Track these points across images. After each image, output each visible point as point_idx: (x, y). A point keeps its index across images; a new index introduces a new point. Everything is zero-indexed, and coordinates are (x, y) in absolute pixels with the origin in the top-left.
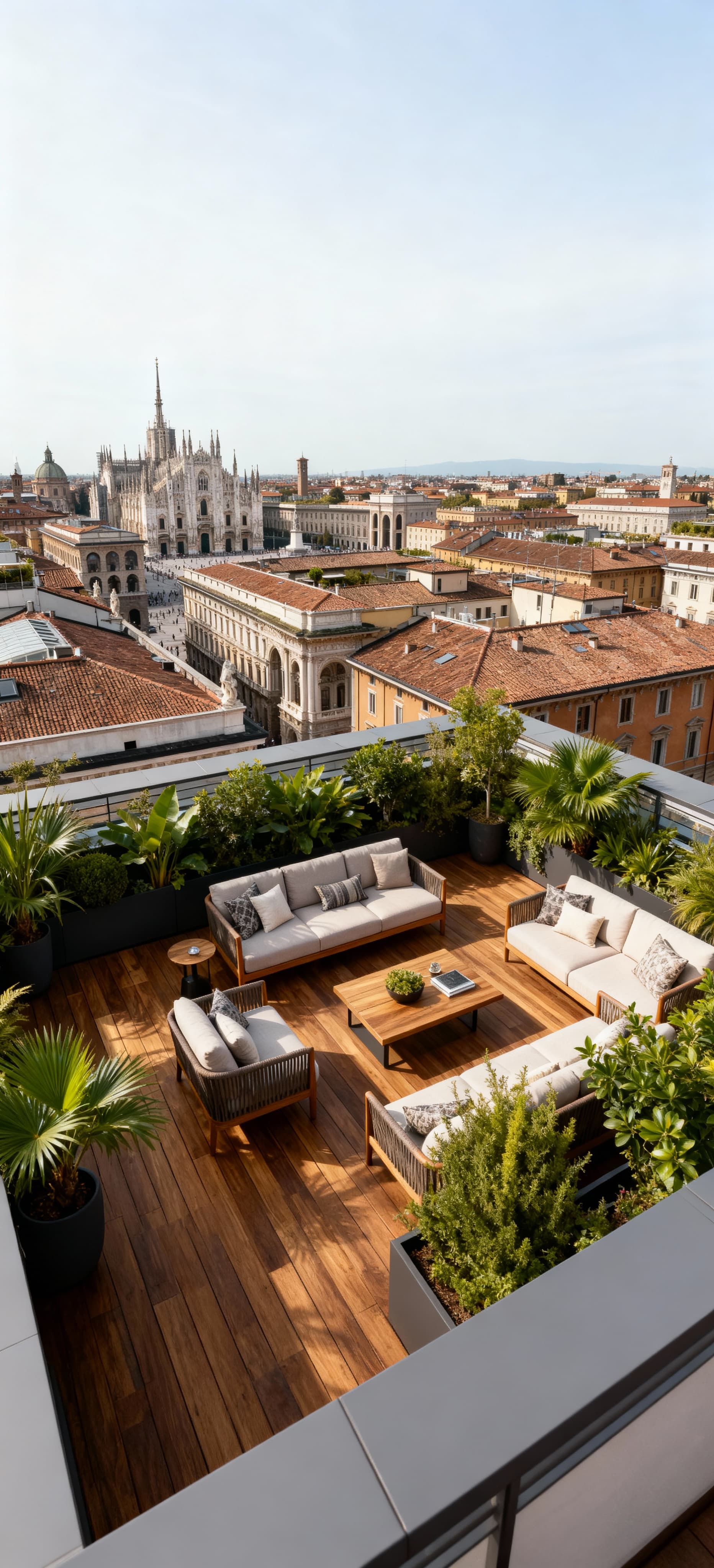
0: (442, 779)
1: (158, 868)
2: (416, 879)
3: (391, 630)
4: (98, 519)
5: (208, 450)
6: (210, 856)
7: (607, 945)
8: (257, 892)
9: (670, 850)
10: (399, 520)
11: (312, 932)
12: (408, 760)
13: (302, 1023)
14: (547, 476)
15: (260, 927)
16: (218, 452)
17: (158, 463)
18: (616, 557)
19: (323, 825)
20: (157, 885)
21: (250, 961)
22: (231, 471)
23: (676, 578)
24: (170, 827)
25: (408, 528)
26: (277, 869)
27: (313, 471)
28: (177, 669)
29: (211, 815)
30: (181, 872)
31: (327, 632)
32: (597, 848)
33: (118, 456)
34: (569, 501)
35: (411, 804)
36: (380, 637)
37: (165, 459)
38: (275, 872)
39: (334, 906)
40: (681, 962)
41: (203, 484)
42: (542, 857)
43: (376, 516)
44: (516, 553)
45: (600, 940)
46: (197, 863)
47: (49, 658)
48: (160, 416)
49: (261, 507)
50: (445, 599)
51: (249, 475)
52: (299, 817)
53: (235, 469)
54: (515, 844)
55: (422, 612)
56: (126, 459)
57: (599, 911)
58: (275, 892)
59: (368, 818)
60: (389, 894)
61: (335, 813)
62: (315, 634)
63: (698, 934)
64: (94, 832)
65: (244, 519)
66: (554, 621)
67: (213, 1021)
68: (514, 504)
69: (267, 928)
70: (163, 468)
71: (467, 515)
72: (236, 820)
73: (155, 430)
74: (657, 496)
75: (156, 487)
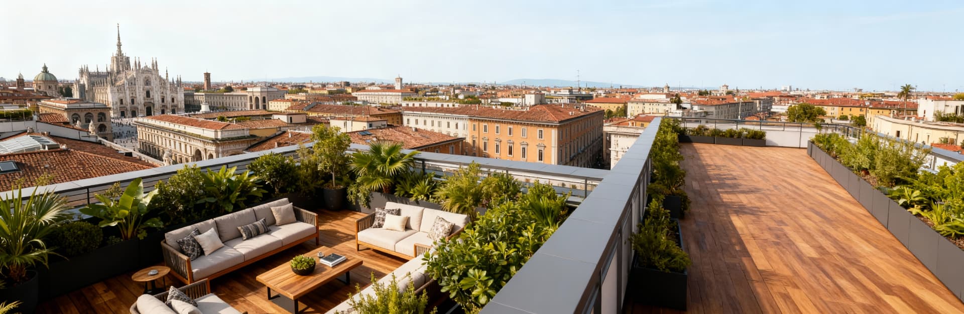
0: (307, 171)
1: (127, 228)
2: (299, 218)
3: (266, 137)
4: (78, 98)
5: (150, 66)
6: (164, 219)
7: (411, 229)
8: (199, 232)
9: (433, 182)
10: (264, 99)
11: (238, 251)
12: (287, 161)
13: (236, 303)
14: (341, 83)
15: (202, 253)
16: (157, 68)
17: (118, 72)
18: (379, 110)
19: (239, 196)
20: (126, 238)
21: (197, 272)
22: (164, 77)
23: (408, 117)
24: (136, 203)
25: (270, 102)
26: (211, 220)
27: (213, 80)
28: (134, 155)
29: (166, 195)
30: (144, 229)
31: (229, 139)
32: (396, 188)
33: (92, 69)
34: (353, 91)
35: (290, 184)
36: (260, 141)
37: (123, 71)
38: (210, 221)
39: (250, 236)
40: (451, 224)
41: (147, 82)
42: (368, 201)
43: (251, 98)
44: (329, 110)
45: (407, 227)
46: (156, 223)
47: (42, 150)
48: (120, 51)
49: (183, 95)
50: (293, 125)
51: (175, 80)
52: (223, 193)
53: (167, 76)
54: (351, 198)
55: (283, 129)
56: (98, 71)
57: (404, 214)
58: (212, 231)
59: (266, 192)
60: (284, 227)
61: (245, 190)
62: (223, 140)
63: (457, 212)
64: (77, 211)
65: (173, 100)
66: (353, 131)
67: (170, 306)
68: (326, 92)
69: (207, 253)
70: (122, 75)
71: (301, 96)
72: (183, 197)
73: (116, 57)
74: (394, 89)
75: (118, 84)
